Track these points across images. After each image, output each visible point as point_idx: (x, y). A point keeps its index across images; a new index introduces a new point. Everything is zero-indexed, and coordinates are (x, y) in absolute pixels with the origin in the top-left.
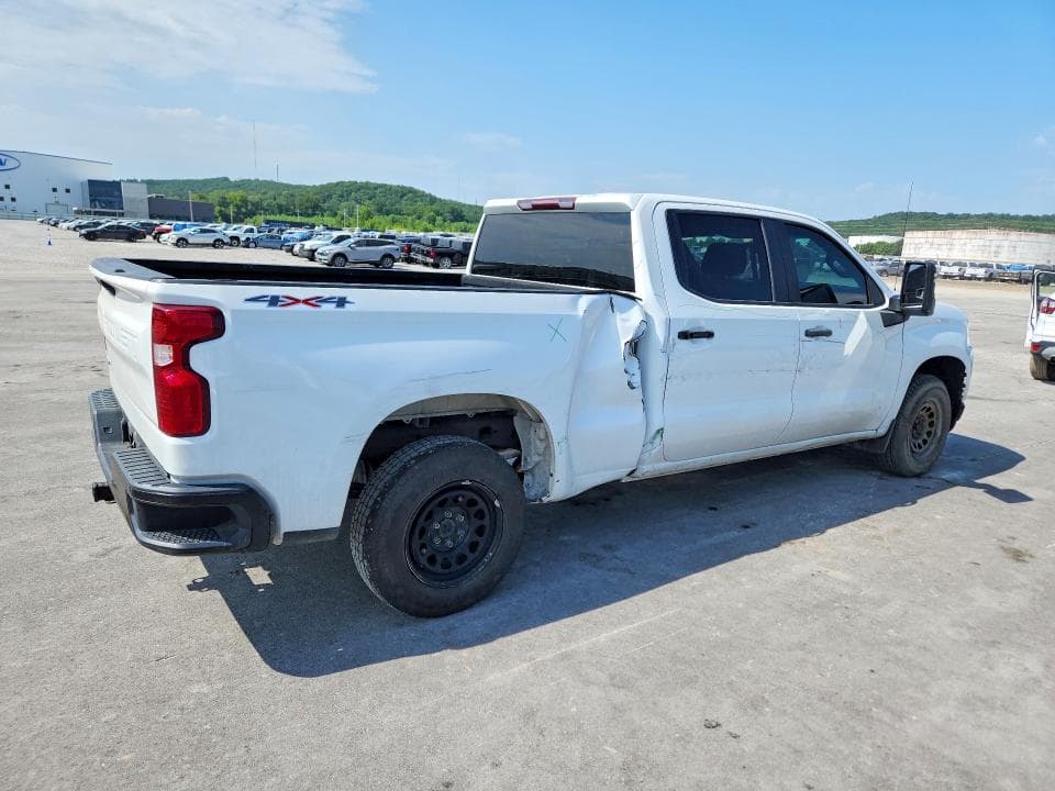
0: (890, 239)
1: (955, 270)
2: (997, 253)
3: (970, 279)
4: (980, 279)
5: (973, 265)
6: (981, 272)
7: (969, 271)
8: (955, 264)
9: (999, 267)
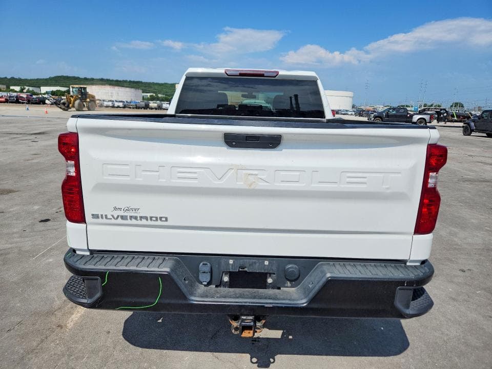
0: (63, 89)
1: (110, 104)
2: (112, 96)
3: (117, 107)
4: (121, 107)
5: (116, 101)
6: (121, 104)
7: (116, 104)
8: (109, 101)
9: (127, 102)
